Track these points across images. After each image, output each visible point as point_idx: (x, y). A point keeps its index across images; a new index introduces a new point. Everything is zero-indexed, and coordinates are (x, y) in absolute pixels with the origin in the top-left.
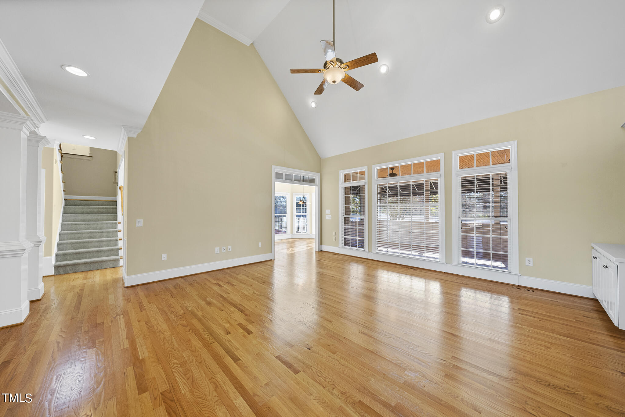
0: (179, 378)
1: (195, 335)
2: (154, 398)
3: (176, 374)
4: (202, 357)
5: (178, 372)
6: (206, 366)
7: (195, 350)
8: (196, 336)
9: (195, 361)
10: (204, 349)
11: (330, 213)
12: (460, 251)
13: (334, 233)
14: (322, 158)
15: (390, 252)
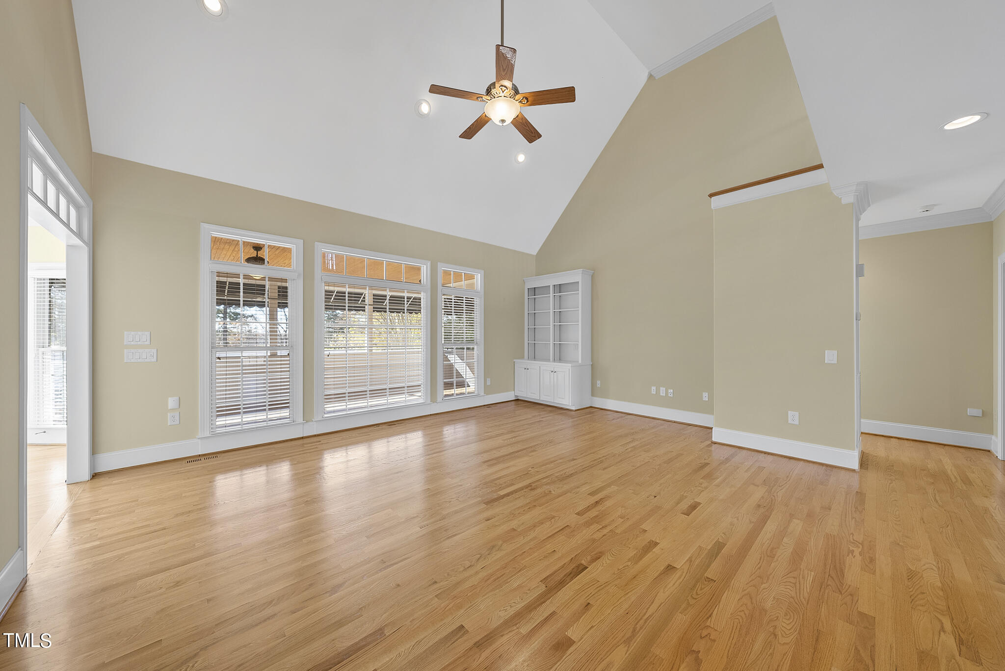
0: (805, 588)
1: (710, 616)
2: (853, 597)
3: (806, 595)
4: (750, 580)
5: (800, 594)
6: (759, 568)
7: (745, 595)
8: (712, 613)
9: (763, 585)
10: (732, 584)
11: (148, 343)
12: (443, 383)
13: (172, 402)
14: (93, 151)
15: (349, 410)
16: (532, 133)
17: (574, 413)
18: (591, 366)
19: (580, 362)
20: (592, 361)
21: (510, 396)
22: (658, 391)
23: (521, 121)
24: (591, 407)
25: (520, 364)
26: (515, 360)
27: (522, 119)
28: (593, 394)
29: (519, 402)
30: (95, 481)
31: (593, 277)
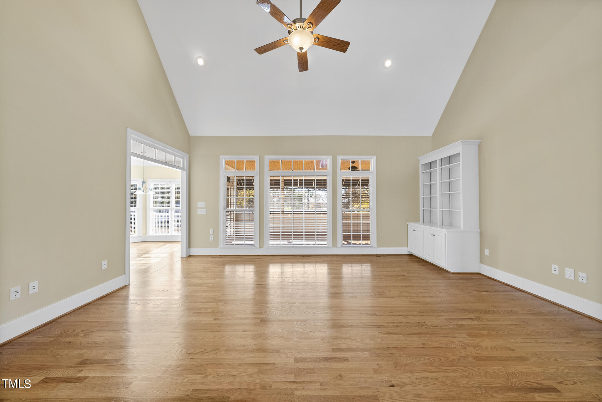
11: (204, 207)
12: (342, 235)
13: (211, 231)
14: (190, 135)
15: (282, 244)
16: (340, 44)
17: (452, 275)
18: (479, 233)
19: (462, 228)
20: (480, 229)
21: (404, 251)
22: (562, 272)
23: (324, 40)
24: (479, 274)
25: (412, 226)
26: (408, 223)
27: (324, 38)
28: (481, 262)
29: (413, 257)
30: (189, 258)
31: (480, 146)
